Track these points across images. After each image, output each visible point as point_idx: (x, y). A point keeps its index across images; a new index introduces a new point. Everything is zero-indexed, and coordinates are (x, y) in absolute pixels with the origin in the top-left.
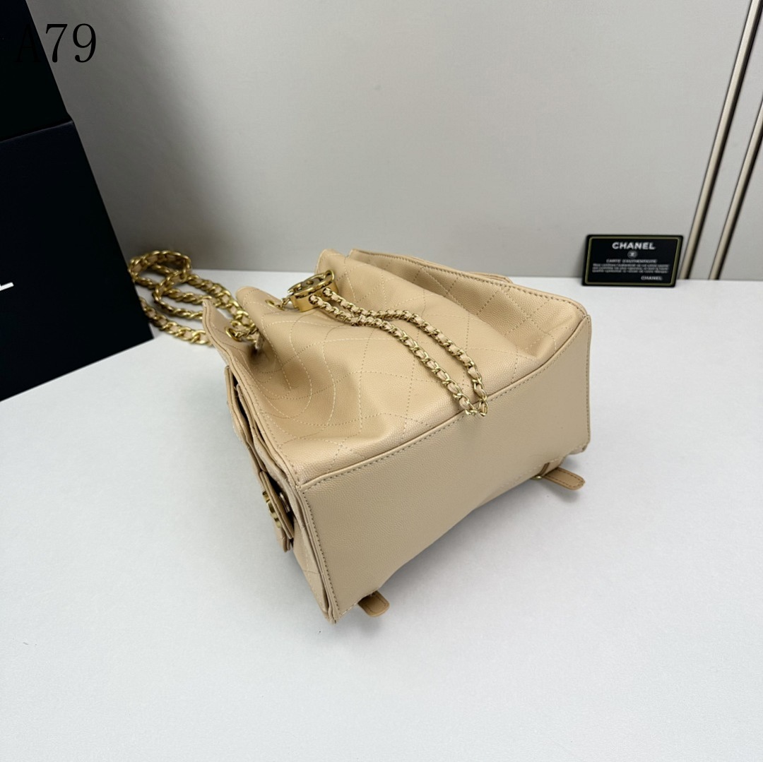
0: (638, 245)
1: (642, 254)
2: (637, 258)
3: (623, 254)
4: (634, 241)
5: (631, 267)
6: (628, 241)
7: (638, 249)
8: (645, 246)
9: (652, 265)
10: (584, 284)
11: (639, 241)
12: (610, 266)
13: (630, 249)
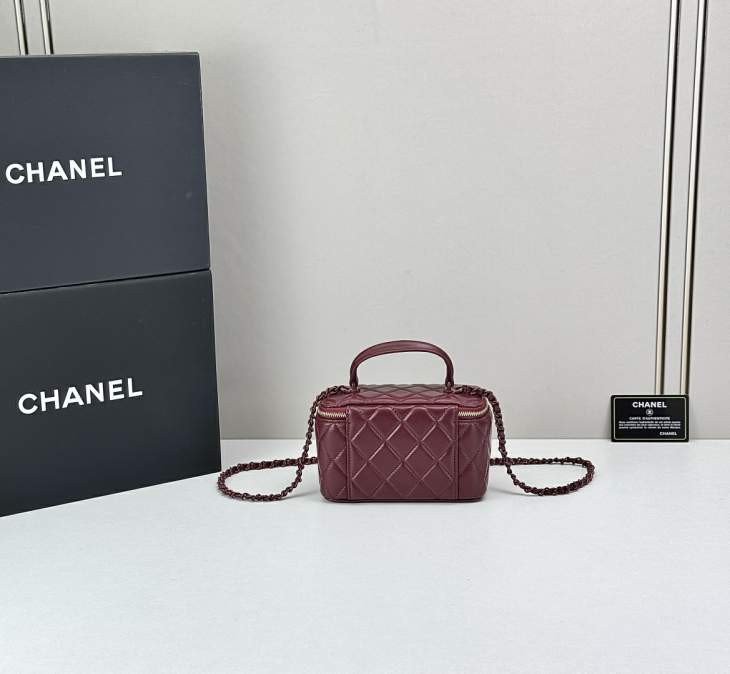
0: (653, 404)
1: (657, 412)
2: (653, 416)
3: (642, 412)
4: (650, 401)
5: (650, 423)
6: (645, 401)
7: (653, 408)
8: (659, 404)
9: (667, 422)
10: (613, 441)
11: (654, 400)
12: (632, 424)
13: (647, 408)
